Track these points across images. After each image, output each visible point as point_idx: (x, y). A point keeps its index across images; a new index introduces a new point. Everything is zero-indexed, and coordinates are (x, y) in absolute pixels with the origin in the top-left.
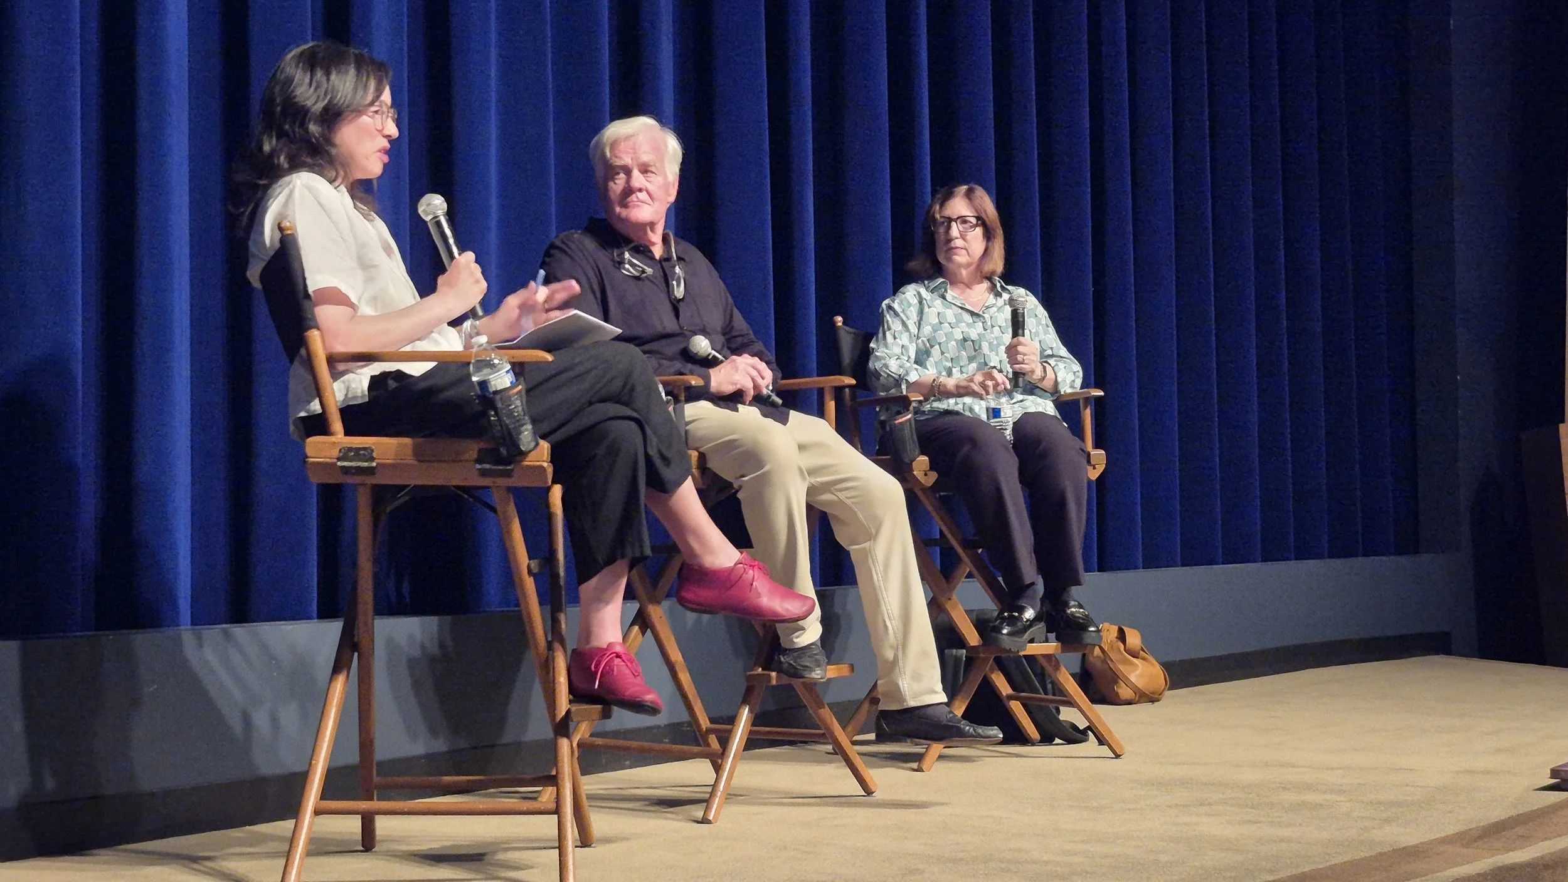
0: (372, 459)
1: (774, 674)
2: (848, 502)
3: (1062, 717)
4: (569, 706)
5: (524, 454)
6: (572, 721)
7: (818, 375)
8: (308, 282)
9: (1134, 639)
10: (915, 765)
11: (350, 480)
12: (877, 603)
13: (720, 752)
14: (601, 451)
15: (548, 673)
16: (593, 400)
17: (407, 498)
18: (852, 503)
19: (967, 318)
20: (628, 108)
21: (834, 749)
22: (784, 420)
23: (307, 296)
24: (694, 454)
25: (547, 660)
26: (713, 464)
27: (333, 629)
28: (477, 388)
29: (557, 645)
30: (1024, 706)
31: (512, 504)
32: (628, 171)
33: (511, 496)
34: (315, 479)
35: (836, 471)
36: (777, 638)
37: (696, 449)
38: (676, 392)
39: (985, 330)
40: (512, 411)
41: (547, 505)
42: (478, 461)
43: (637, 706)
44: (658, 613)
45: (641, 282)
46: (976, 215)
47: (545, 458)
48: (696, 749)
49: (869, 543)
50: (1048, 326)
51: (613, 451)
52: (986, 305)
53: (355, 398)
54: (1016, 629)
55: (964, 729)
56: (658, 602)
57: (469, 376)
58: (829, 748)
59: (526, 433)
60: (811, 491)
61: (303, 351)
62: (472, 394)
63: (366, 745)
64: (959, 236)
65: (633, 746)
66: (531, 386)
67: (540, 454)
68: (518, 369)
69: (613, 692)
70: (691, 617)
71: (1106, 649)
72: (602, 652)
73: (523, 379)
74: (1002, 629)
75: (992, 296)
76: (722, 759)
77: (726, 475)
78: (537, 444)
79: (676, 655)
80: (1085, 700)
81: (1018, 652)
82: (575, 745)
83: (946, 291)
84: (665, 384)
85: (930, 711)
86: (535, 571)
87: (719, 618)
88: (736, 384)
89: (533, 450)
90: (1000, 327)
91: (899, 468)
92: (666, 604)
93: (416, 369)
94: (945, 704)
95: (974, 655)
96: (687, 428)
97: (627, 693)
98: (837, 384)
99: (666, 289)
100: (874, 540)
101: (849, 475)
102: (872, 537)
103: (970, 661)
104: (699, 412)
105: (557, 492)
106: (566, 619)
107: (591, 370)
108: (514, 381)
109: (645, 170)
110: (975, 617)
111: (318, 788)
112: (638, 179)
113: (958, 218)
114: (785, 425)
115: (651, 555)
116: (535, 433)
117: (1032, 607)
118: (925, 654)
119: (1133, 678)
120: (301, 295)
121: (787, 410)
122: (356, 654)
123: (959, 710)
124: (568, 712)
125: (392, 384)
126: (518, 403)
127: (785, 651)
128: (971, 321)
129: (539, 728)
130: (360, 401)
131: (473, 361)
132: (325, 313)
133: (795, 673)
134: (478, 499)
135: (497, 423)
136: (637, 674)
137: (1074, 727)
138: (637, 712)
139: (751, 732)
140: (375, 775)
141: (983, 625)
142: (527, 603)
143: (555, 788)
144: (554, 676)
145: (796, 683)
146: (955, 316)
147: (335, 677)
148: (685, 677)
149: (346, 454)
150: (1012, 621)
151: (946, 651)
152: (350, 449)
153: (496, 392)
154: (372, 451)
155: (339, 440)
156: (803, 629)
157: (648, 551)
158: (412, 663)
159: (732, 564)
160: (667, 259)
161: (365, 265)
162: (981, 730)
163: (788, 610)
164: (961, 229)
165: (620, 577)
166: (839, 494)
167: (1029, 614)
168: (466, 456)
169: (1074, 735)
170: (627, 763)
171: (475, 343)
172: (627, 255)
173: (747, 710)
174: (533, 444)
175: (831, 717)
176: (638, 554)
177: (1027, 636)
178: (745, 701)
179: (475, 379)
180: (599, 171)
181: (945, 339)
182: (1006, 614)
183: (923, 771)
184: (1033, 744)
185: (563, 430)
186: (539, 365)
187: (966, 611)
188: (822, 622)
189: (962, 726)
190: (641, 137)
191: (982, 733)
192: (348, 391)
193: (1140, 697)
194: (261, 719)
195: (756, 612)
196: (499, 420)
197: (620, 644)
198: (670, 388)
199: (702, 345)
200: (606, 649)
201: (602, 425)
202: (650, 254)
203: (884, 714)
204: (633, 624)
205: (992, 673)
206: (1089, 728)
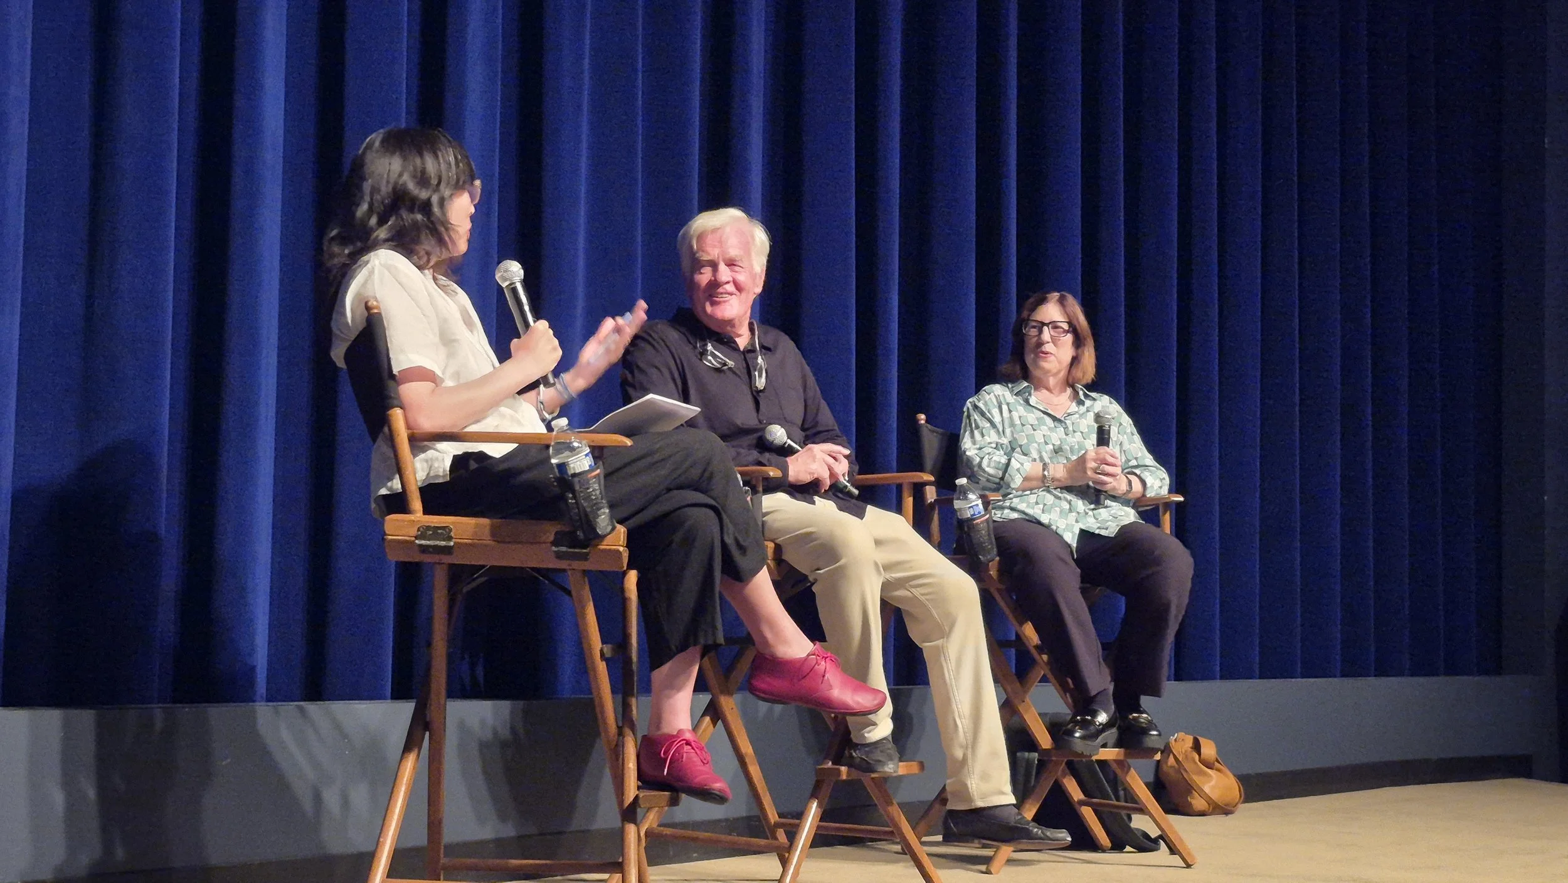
0: (450, 538)
1: (844, 769)
2: (922, 598)
3: (1133, 825)
4: (637, 792)
5: (602, 537)
6: (640, 807)
7: (898, 472)
8: (393, 363)
9: (1209, 749)
10: (983, 868)
11: (427, 558)
12: (947, 701)
13: (787, 846)
14: (678, 537)
15: (617, 760)
16: (672, 487)
17: (483, 579)
18: (927, 600)
19: (1048, 420)
20: (715, 200)
21: (902, 849)
22: (860, 514)
23: (392, 376)
24: (770, 546)
25: (617, 745)
26: (789, 556)
27: (407, 709)
28: (556, 470)
29: (628, 731)
30: (1096, 812)
31: (587, 588)
32: (714, 265)
33: (586, 579)
34: (393, 557)
35: (911, 567)
36: (848, 732)
37: (772, 541)
38: (754, 482)
39: (1067, 435)
40: (590, 495)
41: (622, 590)
42: (555, 543)
43: (704, 794)
44: (730, 705)
45: (722, 374)
46: (1067, 320)
47: (621, 543)
48: (762, 842)
49: (942, 640)
50: (1133, 434)
51: (689, 540)
52: (1069, 411)
53: (437, 476)
54: (1088, 733)
55: (1032, 831)
56: (729, 693)
57: (549, 458)
58: (898, 848)
59: (603, 517)
60: (886, 586)
61: (386, 429)
62: (551, 476)
63: (434, 825)
64: (1050, 340)
65: (701, 837)
66: (610, 470)
67: (616, 539)
68: (598, 453)
69: (680, 779)
70: (763, 706)
71: (1180, 759)
72: (671, 739)
73: (601, 463)
74: (1076, 732)
75: (1074, 404)
76: (789, 852)
77: (803, 568)
78: (614, 528)
79: (747, 748)
80: (1158, 809)
81: (1091, 756)
82: (642, 834)
83: (1030, 395)
84: (742, 474)
85: (997, 812)
86: (608, 654)
87: (792, 707)
88: (813, 473)
89: (609, 534)
90: (1082, 433)
91: (973, 567)
92: (738, 697)
93: (497, 451)
94: (1014, 805)
95: (1045, 758)
96: (764, 519)
97: (697, 780)
98: (915, 480)
99: (748, 380)
100: (947, 638)
101: (923, 572)
102: (944, 632)
103: (1042, 764)
104: (776, 503)
105: (632, 577)
106: (637, 703)
107: (670, 456)
108: (593, 464)
109: (731, 264)
110: (1048, 720)
111: (386, 865)
112: (724, 273)
113: (1050, 323)
114: (862, 519)
115: (724, 643)
116: (612, 517)
117: (1106, 712)
118: (994, 754)
119: (1207, 789)
120: (385, 374)
121: (864, 504)
122: (427, 734)
123: (1030, 813)
124: (636, 798)
125: (473, 465)
126: (596, 486)
127: (856, 746)
128: (1053, 426)
129: (607, 816)
130: (441, 481)
131: (553, 444)
132: (410, 391)
133: (868, 768)
134: (552, 582)
135: (575, 506)
136: (705, 762)
137: (1146, 836)
138: (705, 800)
139: (818, 827)
140: (442, 856)
141: (1058, 729)
142: (598, 689)
143: (621, 875)
144: (623, 764)
145: (866, 779)
146: (1038, 419)
147: (406, 755)
148: (755, 770)
149: (424, 532)
150: (1084, 725)
151: (1019, 754)
152: (428, 528)
153: (574, 475)
154: (451, 530)
155: (418, 519)
156: (874, 724)
157: (721, 640)
158: (483, 746)
159: (803, 655)
160: (751, 350)
161: (447, 341)
162: (1050, 833)
163: (858, 703)
164: (1052, 333)
165: (691, 665)
166: (913, 590)
167: (1102, 718)
168: (543, 538)
169: (1145, 844)
170: (695, 855)
171: (556, 426)
172: (710, 347)
173: (815, 804)
174: (610, 528)
175: (899, 814)
176: (710, 642)
177: (1100, 740)
178: (814, 795)
179: (554, 461)
180: (686, 263)
181: (1025, 441)
182: (1079, 718)
183: (991, 874)
184: (1104, 851)
185: (640, 515)
186: (618, 449)
187: (1040, 714)
188: (892, 718)
189: (1031, 828)
190: (728, 230)
191: (1051, 836)
192: (430, 470)
193: (1214, 809)
194: (331, 798)
195: (827, 704)
196: (577, 503)
197: (689, 730)
198: (748, 478)
199: (778, 434)
200: (677, 736)
201: (679, 511)
202: (733, 345)
203: (952, 813)
204: (704, 715)
205: (1064, 777)
206: (1161, 837)
